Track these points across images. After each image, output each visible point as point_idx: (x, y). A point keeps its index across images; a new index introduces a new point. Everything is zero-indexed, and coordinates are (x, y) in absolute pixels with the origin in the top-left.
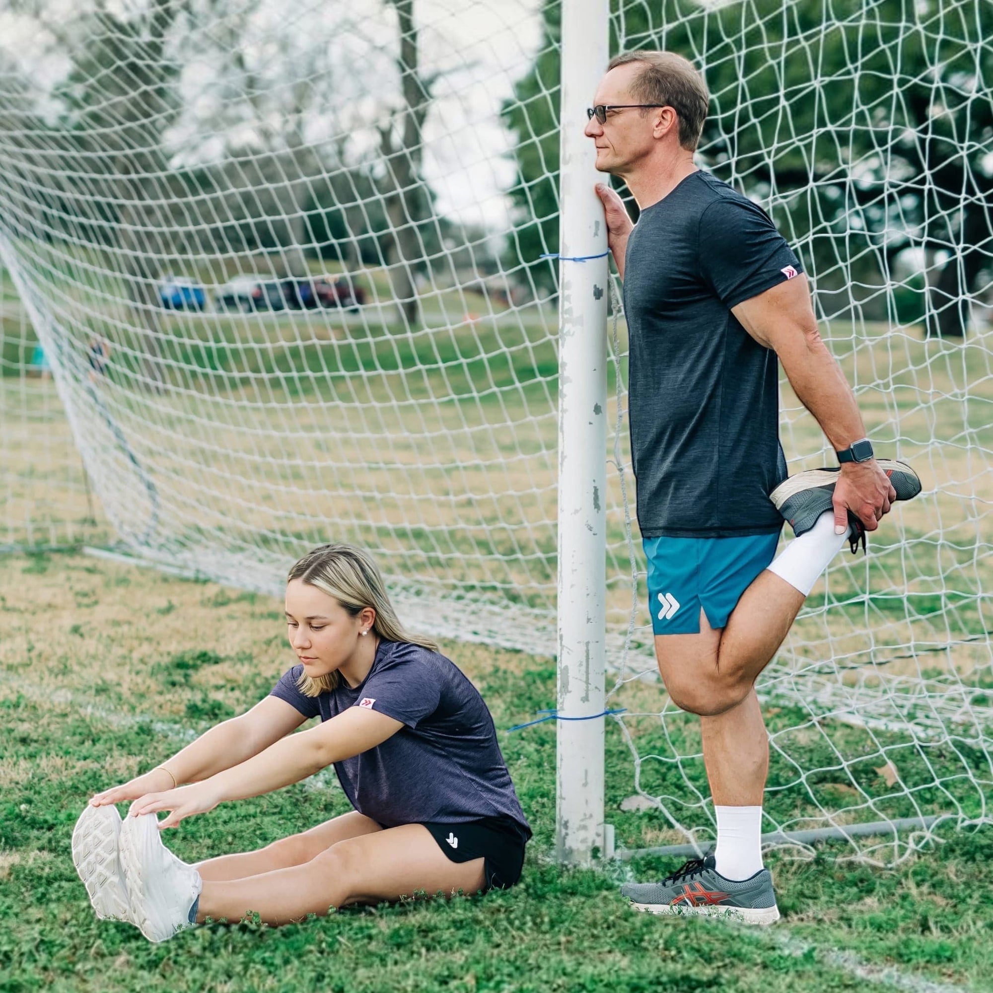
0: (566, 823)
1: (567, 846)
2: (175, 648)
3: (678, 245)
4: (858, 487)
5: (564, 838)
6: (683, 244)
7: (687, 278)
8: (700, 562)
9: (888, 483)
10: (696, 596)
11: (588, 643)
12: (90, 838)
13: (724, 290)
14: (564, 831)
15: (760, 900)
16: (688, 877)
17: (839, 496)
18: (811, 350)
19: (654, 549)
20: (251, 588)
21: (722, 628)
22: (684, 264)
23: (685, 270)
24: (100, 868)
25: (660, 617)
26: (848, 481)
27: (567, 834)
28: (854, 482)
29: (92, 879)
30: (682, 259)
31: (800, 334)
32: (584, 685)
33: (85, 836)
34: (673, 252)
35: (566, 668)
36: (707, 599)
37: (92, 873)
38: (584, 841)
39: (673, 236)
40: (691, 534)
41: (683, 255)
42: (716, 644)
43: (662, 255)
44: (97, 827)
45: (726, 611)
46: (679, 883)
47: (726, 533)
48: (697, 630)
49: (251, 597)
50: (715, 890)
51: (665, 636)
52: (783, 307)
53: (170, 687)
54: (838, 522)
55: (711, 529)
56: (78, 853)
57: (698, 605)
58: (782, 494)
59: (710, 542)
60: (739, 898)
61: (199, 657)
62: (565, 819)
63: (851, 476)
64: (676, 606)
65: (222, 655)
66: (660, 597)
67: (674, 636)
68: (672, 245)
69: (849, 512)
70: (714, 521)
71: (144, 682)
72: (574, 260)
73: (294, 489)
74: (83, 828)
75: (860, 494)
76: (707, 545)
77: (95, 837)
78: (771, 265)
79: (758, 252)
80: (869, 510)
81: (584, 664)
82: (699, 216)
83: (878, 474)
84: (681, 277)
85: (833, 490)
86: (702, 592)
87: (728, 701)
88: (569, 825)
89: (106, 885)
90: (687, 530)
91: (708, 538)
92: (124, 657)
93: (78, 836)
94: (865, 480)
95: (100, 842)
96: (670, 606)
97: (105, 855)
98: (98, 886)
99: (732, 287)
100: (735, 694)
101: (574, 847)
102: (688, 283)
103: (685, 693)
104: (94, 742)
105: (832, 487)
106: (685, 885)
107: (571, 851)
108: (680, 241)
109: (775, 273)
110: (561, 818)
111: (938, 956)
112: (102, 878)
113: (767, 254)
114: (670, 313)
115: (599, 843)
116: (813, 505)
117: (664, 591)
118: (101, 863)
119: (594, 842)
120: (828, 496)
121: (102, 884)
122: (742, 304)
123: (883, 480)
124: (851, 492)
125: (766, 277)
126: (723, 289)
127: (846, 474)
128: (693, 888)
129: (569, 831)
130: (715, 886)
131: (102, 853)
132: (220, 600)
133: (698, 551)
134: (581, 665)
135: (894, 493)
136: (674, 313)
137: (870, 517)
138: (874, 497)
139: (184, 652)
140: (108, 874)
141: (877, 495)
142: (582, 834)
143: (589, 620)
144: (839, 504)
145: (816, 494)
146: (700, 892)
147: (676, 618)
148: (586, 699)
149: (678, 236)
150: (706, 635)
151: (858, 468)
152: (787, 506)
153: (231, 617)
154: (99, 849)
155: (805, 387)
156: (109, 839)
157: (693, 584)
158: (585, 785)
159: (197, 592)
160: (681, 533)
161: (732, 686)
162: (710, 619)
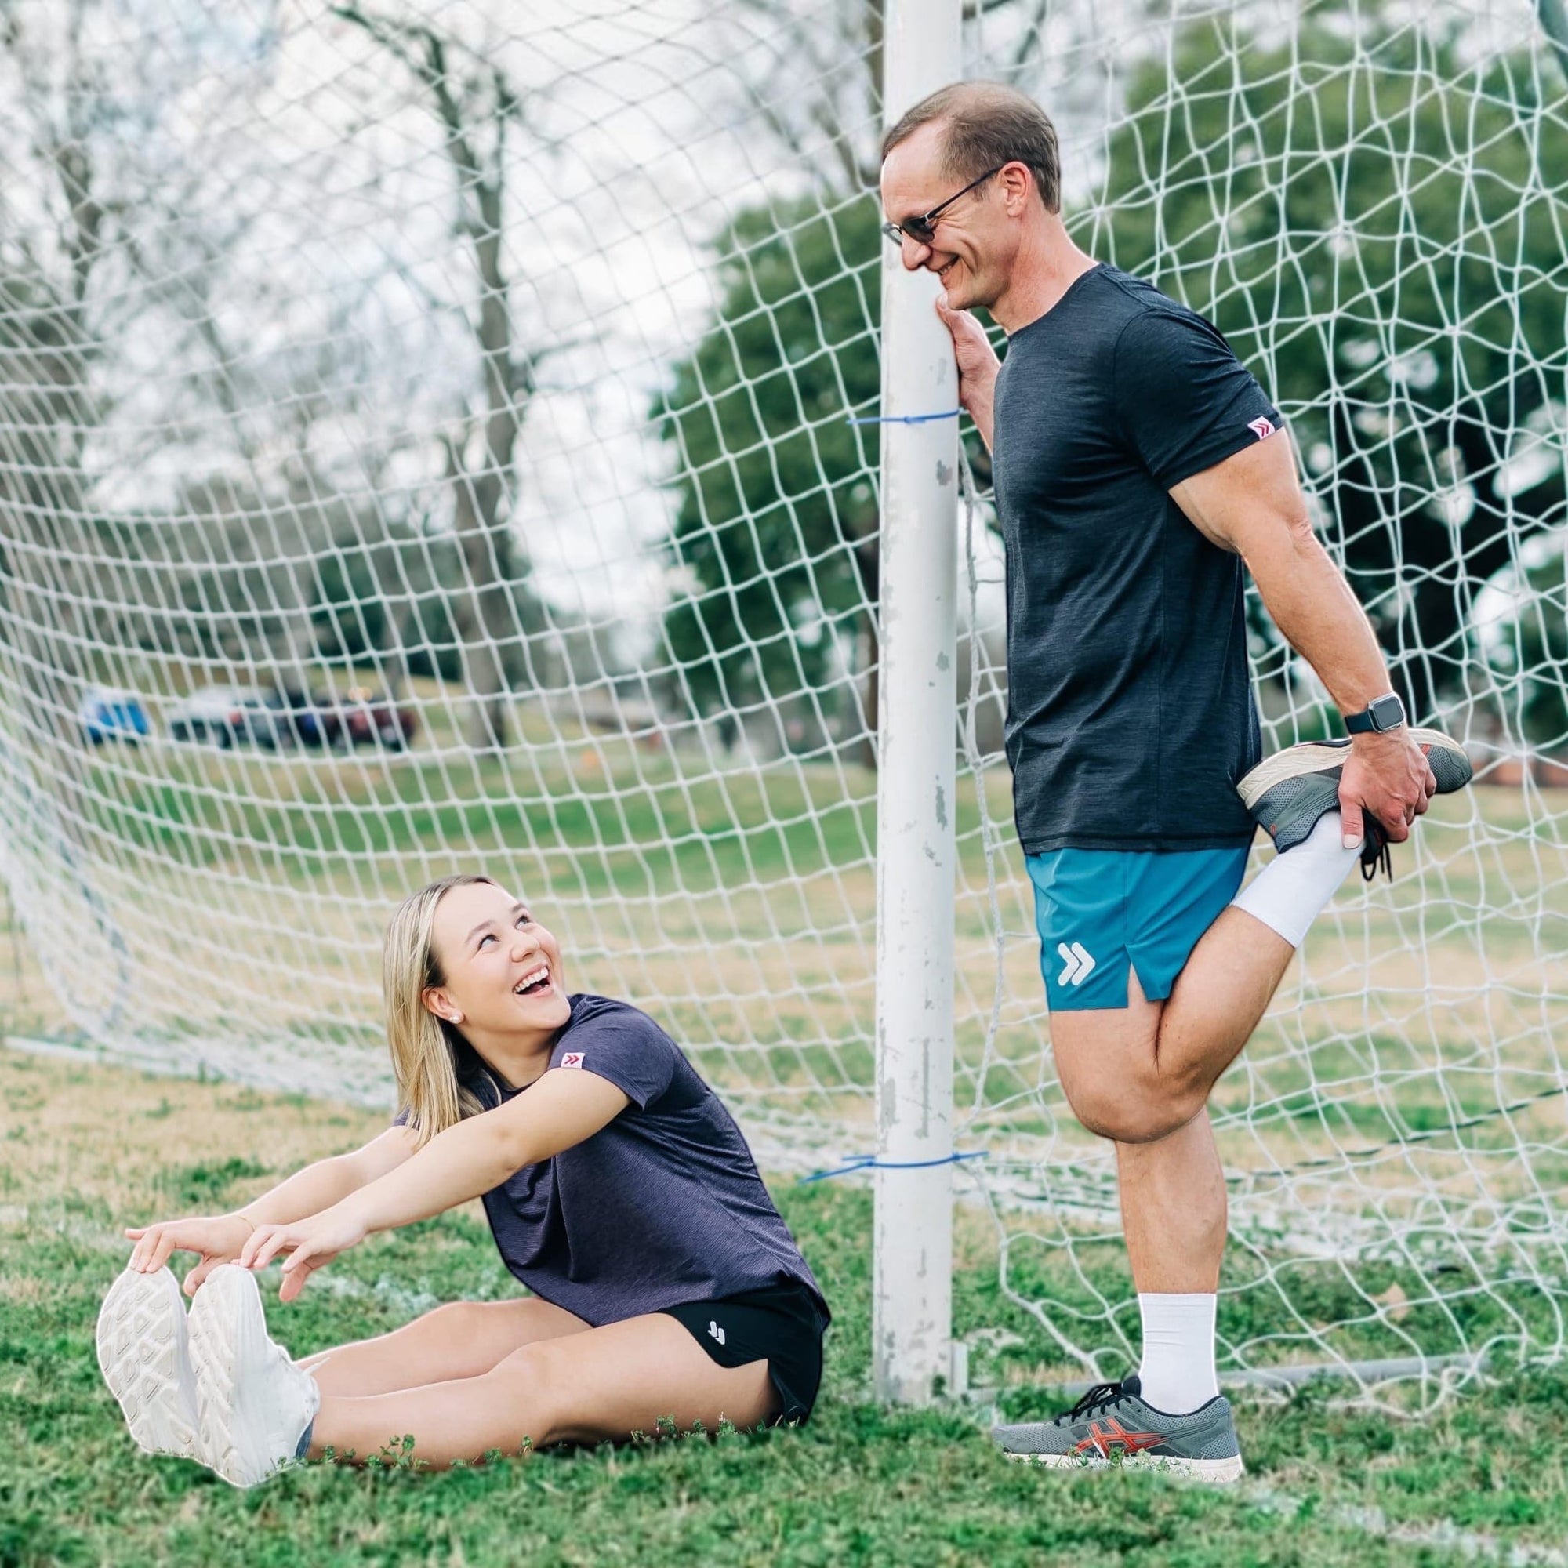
0: (891, 1336)
1: (892, 1374)
2: (187, 1158)
3: (1079, 389)
4: (1381, 772)
5: (887, 1362)
6: (1088, 388)
7: (1100, 443)
8: (1128, 892)
9: (1426, 766)
10: (1123, 948)
11: (926, 1042)
12: (128, 1322)
13: (1157, 461)
14: (886, 1351)
15: (1215, 1444)
16: (1096, 1411)
17: (1349, 786)
18: (1300, 552)
19: (1049, 874)
20: (295, 1089)
21: (1163, 1000)
22: (1093, 420)
23: (1095, 429)
24: (145, 1370)
25: (1062, 981)
26: (1365, 763)
27: (892, 1356)
28: (1373, 763)
29: (134, 1389)
30: (1087, 412)
31: (1282, 527)
32: (921, 1110)
33: (120, 1319)
34: (1076, 401)
35: (891, 1083)
36: (1139, 952)
37: (131, 1380)
38: (920, 1366)
39: (1071, 375)
40: (1114, 844)
41: (1089, 406)
42: (1154, 1027)
43: (1056, 408)
44: (140, 1300)
45: (1170, 972)
46: (1081, 1420)
47: (1170, 844)
48: (1123, 1002)
49: (299, 1101)
50: (1141, 1430)
51: (1072, 1013)
52: (1255, 485)
53: (188, 1202)
54: (1347, 830)
55: (1148, 837)
56: (107, 1348)
57: (1127, 960)
58: (1255, 786)
59: (1145, 858)
60: (1181, 1442)
61: (228, 1168)
62: (888, 1329)
63: (1371, 754)
64: (1089, 963)
65: (266, 1165)
66: (1063, 949)
67: (1086, 1013)
68: (1070, 390)
69: (1366, 813)
70: (1151, 826)
71: (145, 1196)
72: (906, 420)
73: (383, 900)
74: (118, 1304)
75: (1383, 784)
76: (1138, 863)
77: (139, 1317)
78: (1231, 418)
79: (1210, 397)
80: (1396, 809)
81: (921, 1075)
82: (1113, 341)
83: (1411, 750)
84: (1087, 440)
85: (1339, 778)
86: (1133, 942)
87: (1172, 1120)
88: (897, 1340)
89: (156, 1398)
90: (1109, 838)
91: (1140, 851)
92: (105, 1168)
93: (108, 1320)
94: (1391, 761)
95: (147, 1324)
96: (1079, 964)
97: (157, 1346)
98: (141, 1401)
99: (1170, 455)
100: (1181, 1108)
101: (903, 1376)
102: (1100, 450)
103: (1103, 1106)
104: (79, 1265)
105: (1336, 773)
106: (1091, 1422)
107: (898, 1383)
108: (1083, 382)
109: (1239, 431)
110: (882, 1328)
111: (1515, 1515)
112: (150, 1386)
113: (1224, 399)
114: (1072, 501)
115: (944, 1370)
116: (1309, 800)
117: (1068, 940)
118: (147, 1360)
119: (936, 1368)
120: (1331, 787)
121: (150, 1396)
122: (1186, 483)
123: (1417, 760)
124: (1368, 780)
125: (1225, 436)
126: (1155, 457)
127: (1361, 751)
128: (1104, 1428)
129: (896, 1351)
130: (1141, 1424)
131: (150, 1342)
132: (245, 1101)
133: (1125, 877)
134: (915, 1077)
135: (1434, 782)
136: (1080, 500)
137: (1397, 821)
138: (1406, 789)
139: (202, 1162)
140: (160, 1378)
141: (1409, 784)
142: (916, 1356)
143: (928, 1004)
144: (1350, 800)
145: (1313, 783)
146: (1117, 1432)
147: (1087, 984)
148: (923, 1133)
149: (1079, 375)
150: (1138, 1012)
151: (1380, 742)
152: (1263, 805)
153: (270, 1122)
154: (145, 1337)
155: (1293, 613)
156: (163, 1317)
157: (1116, 928)
158: (922, 1273)
159: (207, 1094)
160: (1095, 843)
161: (1178, 1095)
162: (1145, 984)
